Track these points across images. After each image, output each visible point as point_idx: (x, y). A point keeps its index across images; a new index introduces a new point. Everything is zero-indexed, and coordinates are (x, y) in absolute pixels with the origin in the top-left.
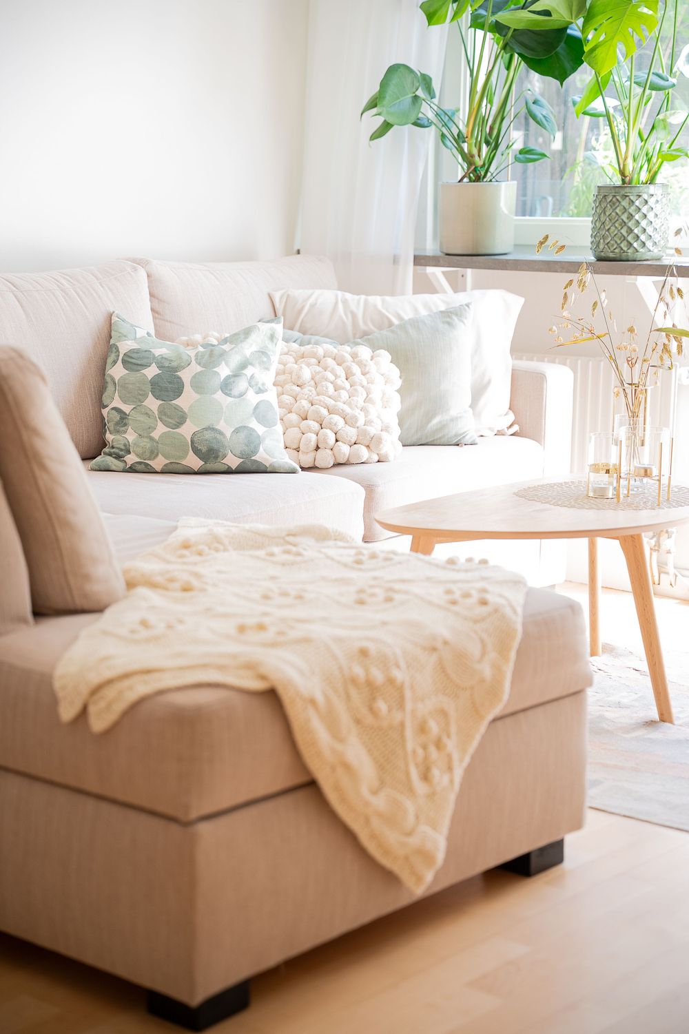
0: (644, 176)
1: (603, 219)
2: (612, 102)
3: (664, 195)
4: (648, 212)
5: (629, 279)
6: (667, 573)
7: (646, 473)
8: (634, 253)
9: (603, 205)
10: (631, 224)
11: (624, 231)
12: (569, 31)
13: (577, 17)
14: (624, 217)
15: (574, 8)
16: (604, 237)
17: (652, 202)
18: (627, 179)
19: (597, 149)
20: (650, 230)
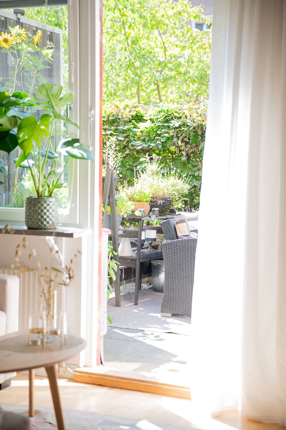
0: (47, 194)
1: (30, 212)
2: (31, 162)
3: (56, 201)
4: (50, 209)
5: (42, 237)
6: (62, 367)
7: (55, 333)
8: (44, 226)
9: (30, 206)
10: (42, 214)
11: (39, 217)
12: (11, 132)
13: (14, 127)
14: (39, 211)
15: (13, 124)
16: (31, 219)
17: (51, 204)
18: (40, 194)
19: (25, 179)
20: (50, 216)
